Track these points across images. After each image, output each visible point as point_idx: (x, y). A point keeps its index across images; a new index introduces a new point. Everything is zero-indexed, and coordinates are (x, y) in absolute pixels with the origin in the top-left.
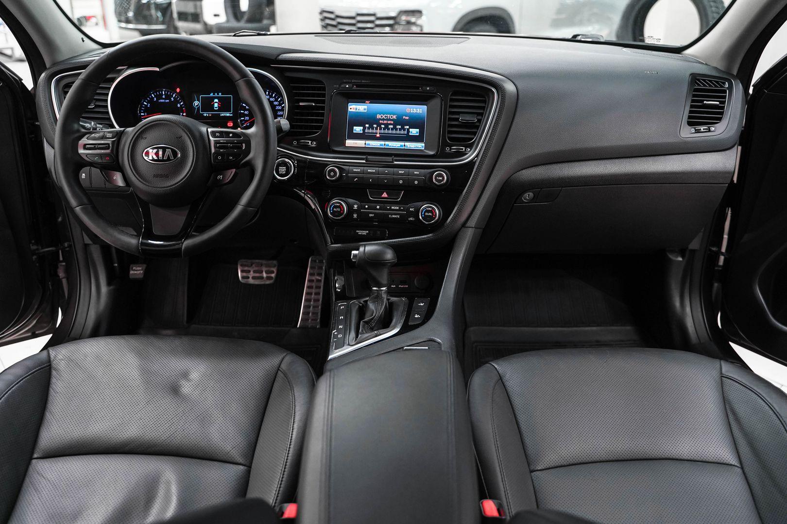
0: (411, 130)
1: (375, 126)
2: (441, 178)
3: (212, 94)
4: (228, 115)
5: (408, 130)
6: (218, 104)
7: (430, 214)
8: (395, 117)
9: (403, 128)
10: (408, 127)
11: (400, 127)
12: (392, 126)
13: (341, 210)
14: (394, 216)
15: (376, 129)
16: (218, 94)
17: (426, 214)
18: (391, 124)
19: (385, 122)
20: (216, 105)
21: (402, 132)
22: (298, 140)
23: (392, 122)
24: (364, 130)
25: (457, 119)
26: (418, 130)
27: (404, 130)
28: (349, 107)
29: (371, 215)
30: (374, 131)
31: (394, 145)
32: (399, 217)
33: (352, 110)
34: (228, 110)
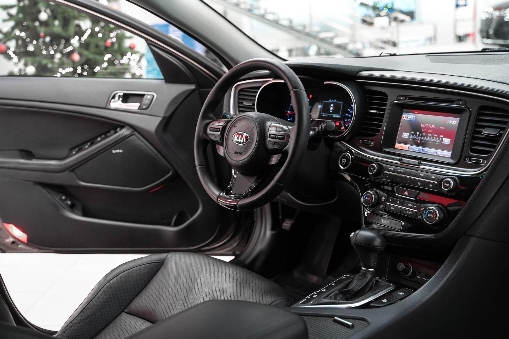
0: (444, 139)
1: (418, 133)
2: (448, 185)
3: (330, 100)
4: (337, 116)
5: (442, 138)
6: (333, 108)
7: (431, 216)
8: (434, 127)
9: (438, 137)
10: (442, 136)
11: (436, 136)
12: (430, 135)
13: (370, 200)
14: (408, 212)
15: (419, 136)
16: (334, 101)
17: (429, 215)
18: (430, 133)
19: (426, 130)
20: (331, 109)
21: (437, 140)
22: (363, 140)
23: (431, 131)
24: (409, 136)
25: (480, 133)
26: (449, 140)
27: (439, 138)
28: (403, 116)
29: (392, 208)
30: (417, 137)
31: (429, 151)
32: (411, 213)
33: (404, 118)
34: (338, 113)
